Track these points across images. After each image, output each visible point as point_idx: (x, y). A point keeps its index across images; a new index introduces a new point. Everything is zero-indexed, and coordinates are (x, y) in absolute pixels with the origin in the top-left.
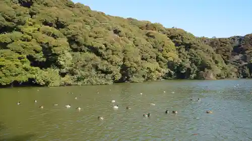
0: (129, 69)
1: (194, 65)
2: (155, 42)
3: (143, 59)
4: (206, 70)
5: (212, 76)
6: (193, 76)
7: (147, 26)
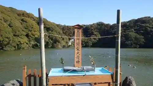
0: (1, 42)
1: (50, 40)
2: (27, 25)
3: (14, 35)
4: (57, 43)
5: (60, 47)
6: (50, 46)
7: (23, 14)
